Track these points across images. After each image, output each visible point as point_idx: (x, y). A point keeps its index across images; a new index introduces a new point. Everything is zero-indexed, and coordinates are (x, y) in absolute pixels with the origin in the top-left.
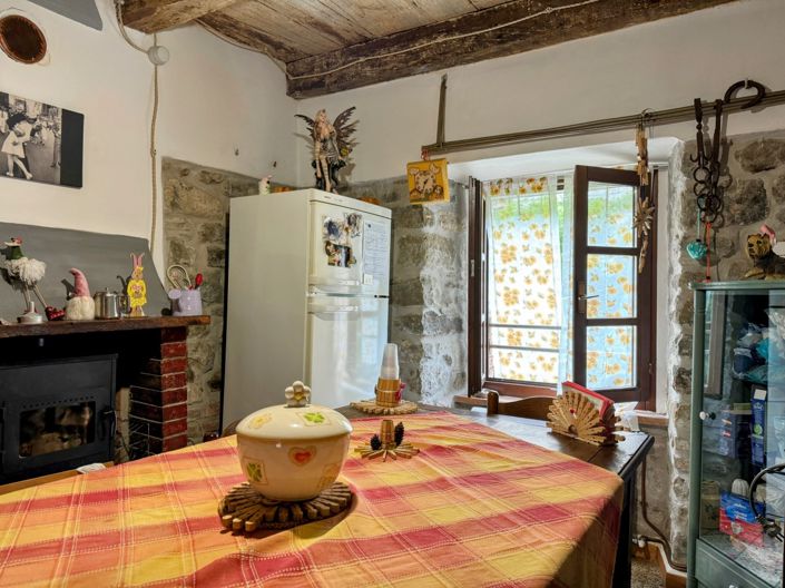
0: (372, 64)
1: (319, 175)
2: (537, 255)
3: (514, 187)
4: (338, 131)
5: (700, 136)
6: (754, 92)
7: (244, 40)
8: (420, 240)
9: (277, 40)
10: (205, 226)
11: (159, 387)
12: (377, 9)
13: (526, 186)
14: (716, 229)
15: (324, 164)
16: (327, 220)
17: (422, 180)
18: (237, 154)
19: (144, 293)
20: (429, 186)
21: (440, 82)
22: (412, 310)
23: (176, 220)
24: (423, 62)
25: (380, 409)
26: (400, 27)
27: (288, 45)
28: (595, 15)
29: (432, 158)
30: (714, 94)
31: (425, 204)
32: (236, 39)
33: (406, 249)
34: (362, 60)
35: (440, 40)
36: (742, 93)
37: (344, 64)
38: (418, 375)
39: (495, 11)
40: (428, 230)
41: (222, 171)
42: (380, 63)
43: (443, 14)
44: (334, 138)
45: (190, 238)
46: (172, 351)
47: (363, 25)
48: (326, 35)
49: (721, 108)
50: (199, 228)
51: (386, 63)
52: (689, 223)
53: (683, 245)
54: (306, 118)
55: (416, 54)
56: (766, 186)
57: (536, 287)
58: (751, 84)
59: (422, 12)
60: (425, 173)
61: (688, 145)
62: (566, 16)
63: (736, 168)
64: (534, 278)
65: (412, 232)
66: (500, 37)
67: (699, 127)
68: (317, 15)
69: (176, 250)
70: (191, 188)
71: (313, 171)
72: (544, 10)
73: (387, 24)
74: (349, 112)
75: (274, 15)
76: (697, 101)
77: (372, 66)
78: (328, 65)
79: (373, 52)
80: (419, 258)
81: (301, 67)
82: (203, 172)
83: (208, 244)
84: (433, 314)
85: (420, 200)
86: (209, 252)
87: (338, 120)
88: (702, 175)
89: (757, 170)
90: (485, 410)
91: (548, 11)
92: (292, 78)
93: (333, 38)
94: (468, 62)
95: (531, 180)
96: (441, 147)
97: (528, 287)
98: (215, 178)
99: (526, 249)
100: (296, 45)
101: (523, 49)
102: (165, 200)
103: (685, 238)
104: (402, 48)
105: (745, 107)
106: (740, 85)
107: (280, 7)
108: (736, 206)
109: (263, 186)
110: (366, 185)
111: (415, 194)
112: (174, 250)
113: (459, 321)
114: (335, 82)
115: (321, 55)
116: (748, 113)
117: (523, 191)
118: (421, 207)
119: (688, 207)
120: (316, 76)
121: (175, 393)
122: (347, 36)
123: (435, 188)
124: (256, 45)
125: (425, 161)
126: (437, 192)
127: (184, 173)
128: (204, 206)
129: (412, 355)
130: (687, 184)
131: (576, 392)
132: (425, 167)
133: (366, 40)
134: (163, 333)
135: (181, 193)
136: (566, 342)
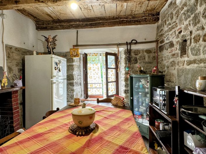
0: (60, 25)
1: (49, 50)
2: (95, 69)
3: (91, 55)
4: (54, 40)
5: (127, 48)
6: (135, 42)
7: (26, 14)
8: (72, 66)
9: (35, 16)
10: (17, 62)
11: (12, 106)
12: (64, 14)
13: (94, 55)
14: (130, 65)
15: (51, 48)
16: (55, 62)
17: (73, 53)
18: (24, 44)
19: (7, 82)
20: (75, 54)
21: (76, 32)
22: (71, 81)
23: (10, 61)
24: (73, 27)
25: (75, 105)
26: (68, 18)
27: (38, 17)
28: (110, 24)
29: (75, 48)
30: (129, 41)
31: (73, 58)
32: (23, 14)
33: (70, 68)
34: (58, 24)
35: (77, 23)
36: (133, 42)
37: (53, 24)
38: (73, 96)
39: (90, 19)
40: (74, 63)
41: (21, 48)
42: (62, 26)
43: (79, 18)
44: (53, 42)
45: (13, 65)
46: (15, 97)
47: (60, 17)
48: (49, 17)
49: (130, 44)
50: (15, 63)
51: (64, 26)
52: (126, 64)
53: (125, 68)
54: (44, 36)
55: (72, 25)
56: (137, 58)
57: (96, 75)
58: (135, 40)
59: (74, 16)
60: (74, 51)
61: (125, 50)
62: (104, 23)
63: (133, 54)
64: (95, 74)
65: (70, 64)
66: (91, 25)
67: (127, 47)
68: (49, 13)
69: (10, 69)
70: (13, 52)
71: (48, 49)
72: (100, 21)
73: (65, 17)
74: (56, 36)
75: (37, 11)
76: (127, 42)
77: (60, 26)
78: (48, 24)
79: (61, 23)
80: (73, 69)
81: (40, 23)
82: (16, 48)
83: (18, 67)
84: (76, 82)
85: (73, 57)
86: (18, 69)
87: (53, 38)
88: (128, 55)
89: (136, 55)
90: (96, 102)
91: (101, 21)
92: (37, 25)
93: (51, 18)
94: (83, 28)
95: (95, 54)
96: (77, 45)
97: (94, 75)
98: (19, 50)
99: (93, 67)
100: (40, 18)
101: (95, 27)
102: (6, 56)
103: (125, 66)
104: (68, 23)
105: (134, 44)
106: (133, 40)
107: (40, 9)
108: (133, 61)
109: (35, 53)
110: (58, 53)
111: (72, 56)
112: (9, 69)
113: (80, 83)
114: (50, 28)
115: (46, 21)
116: (134, 45)
117: (93, 56)
118: (73, 59)
119: (126, 61)
120: (44, 26)
121: (16, 107)
122: (54, 18)
123: (77, 54)
124: (29, 16)
125: (74, 49)
126: (77, 55)
127: (11, 48)
128: (16, 57)
129: (72, 92)
130: (125, 57)
131: (117, 97)
132: (74, 50)
133: (59, 20)
134: (12, 92)
135: (11, 54)
136: (105, 86)
